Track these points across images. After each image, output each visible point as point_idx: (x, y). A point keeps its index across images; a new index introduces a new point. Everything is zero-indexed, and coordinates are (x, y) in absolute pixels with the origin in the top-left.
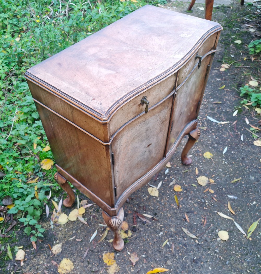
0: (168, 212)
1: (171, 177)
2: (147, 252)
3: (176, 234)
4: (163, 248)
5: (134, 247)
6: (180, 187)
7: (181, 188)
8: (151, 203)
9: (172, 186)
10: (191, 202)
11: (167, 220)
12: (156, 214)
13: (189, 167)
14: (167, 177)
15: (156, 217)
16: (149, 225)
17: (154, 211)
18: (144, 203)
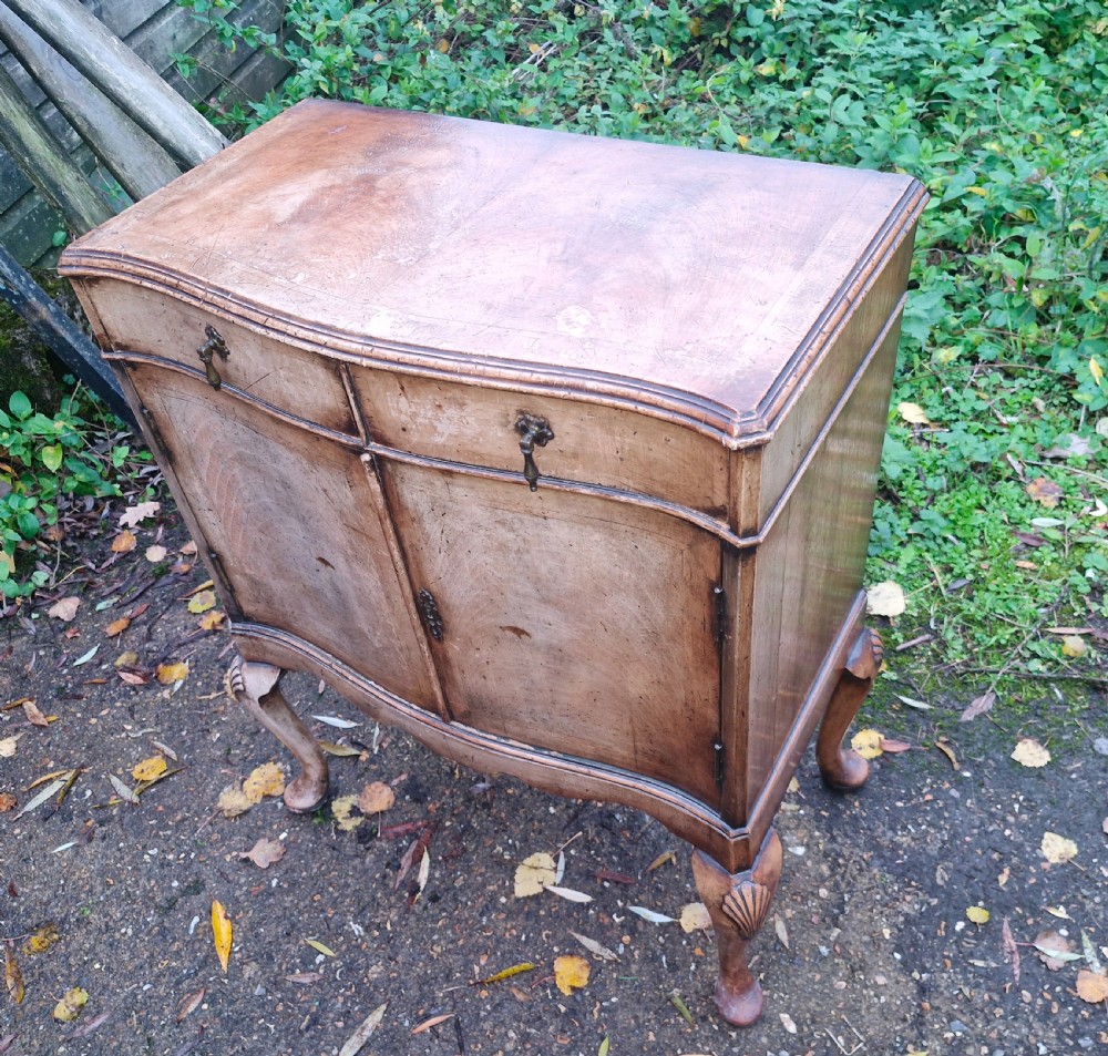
0: (450, 946)
1: (626, 939)
2: (288, 892)
3: (359, 985)
4: (302, 942)
5: (304, 847)
6: (583, 983)
7: (573, 989)
8: (481, 875)
9: (582, 947)
10: (510, 1039)
11: (412, 945)
12: (434, 899)
13: (711, 1019)
14: (622, 925)
15: (423, 903)
16: (387, 881)
17: (447, 890)
18: (476, 848)
